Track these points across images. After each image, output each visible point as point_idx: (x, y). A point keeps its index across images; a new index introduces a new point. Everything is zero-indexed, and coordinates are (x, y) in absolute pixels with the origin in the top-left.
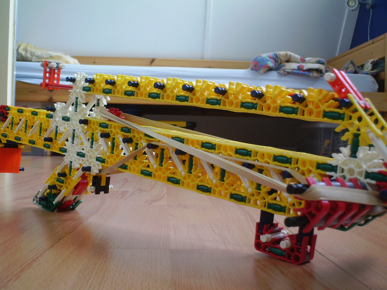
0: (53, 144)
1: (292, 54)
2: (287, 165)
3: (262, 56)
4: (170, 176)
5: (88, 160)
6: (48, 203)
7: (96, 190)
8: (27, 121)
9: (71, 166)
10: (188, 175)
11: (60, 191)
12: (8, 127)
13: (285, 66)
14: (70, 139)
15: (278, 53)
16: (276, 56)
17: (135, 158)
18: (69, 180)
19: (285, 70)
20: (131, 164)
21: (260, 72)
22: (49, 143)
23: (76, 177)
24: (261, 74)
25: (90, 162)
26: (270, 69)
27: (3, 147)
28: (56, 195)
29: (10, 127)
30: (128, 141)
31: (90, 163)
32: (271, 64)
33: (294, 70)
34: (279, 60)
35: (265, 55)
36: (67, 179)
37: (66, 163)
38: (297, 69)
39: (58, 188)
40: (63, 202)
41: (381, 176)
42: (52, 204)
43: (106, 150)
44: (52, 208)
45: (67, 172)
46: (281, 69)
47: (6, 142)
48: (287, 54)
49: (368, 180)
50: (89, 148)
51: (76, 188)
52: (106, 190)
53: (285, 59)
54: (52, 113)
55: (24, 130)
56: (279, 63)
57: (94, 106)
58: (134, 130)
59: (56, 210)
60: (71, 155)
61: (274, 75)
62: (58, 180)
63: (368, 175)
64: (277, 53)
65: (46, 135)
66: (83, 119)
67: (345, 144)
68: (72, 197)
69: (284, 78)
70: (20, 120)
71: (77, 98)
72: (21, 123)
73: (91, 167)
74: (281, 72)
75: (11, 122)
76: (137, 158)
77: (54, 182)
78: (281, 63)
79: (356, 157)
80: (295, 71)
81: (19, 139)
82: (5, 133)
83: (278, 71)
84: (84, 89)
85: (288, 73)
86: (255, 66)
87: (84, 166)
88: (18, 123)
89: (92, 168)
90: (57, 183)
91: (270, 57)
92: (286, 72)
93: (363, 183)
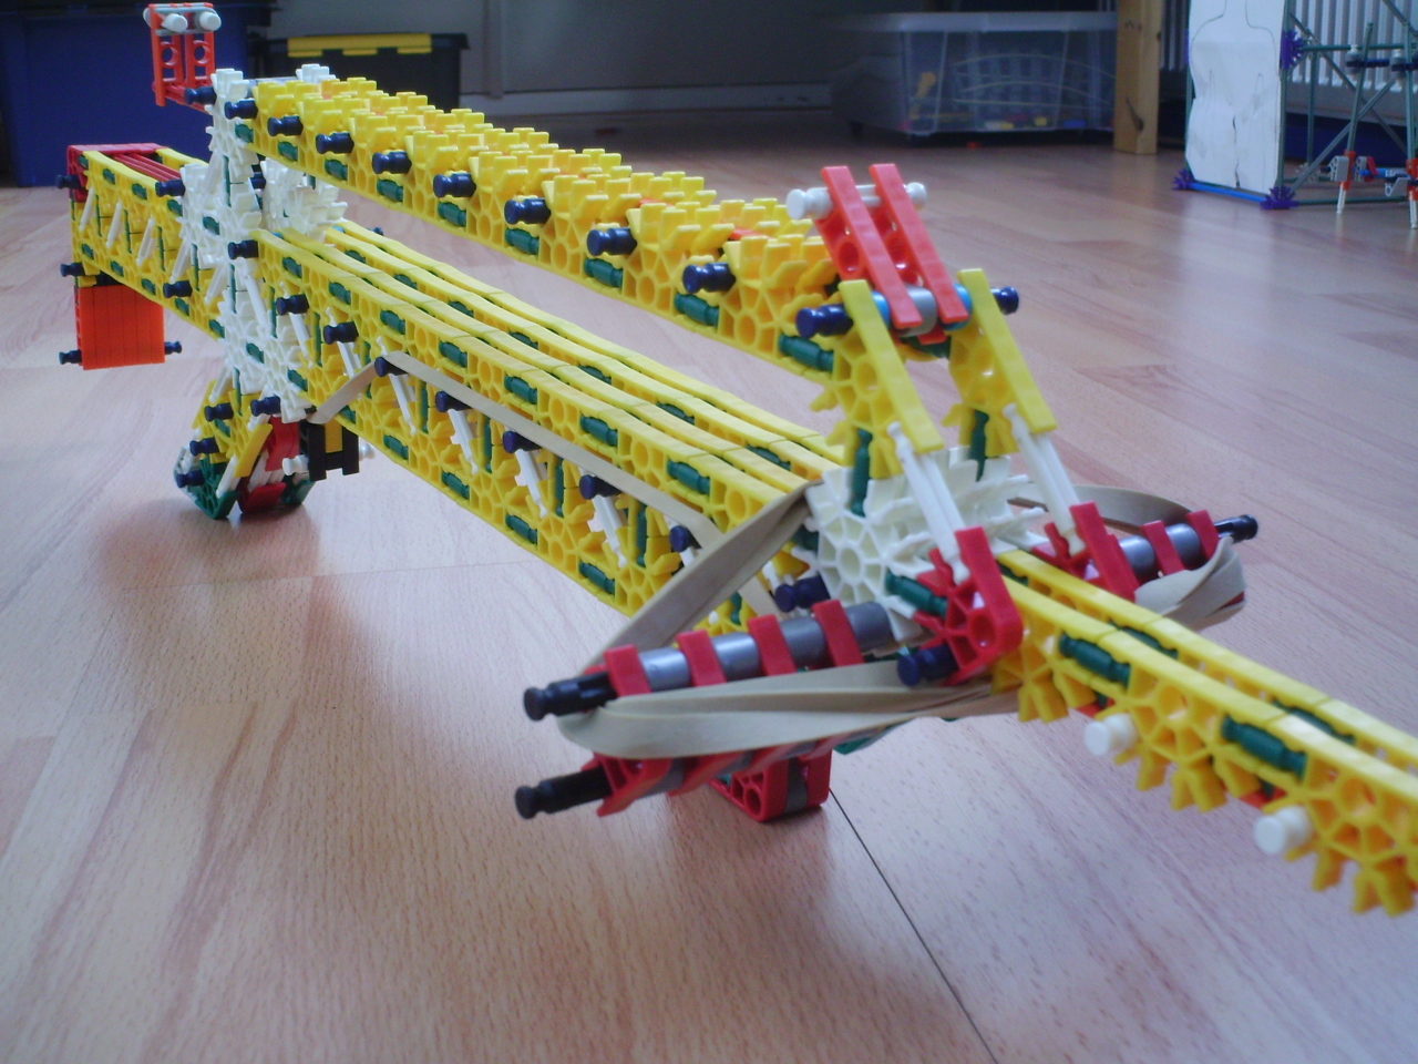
0: (194, 303)
4: (447, 468)
5: (271, 375)
6: (206, 493)
7: (310, 467)
8: (127, 213)
9: (238, 386)
10: (485, 477)
11: (227, 460)
12: (91, 227)
18: (240, 432)
20: (362, 410)
22: (185, 299)
23: (253, 423)
25: (277, 384)
27: (90, 291)
31: (277, 388)
36: (236, 426)
37: (228, 375)
39: (221, 450)
40: (249, 489)
41: (925, 595)
42: (215, 497)
43: (306, 352)
44: (215, 511)
45: (232, 401)
49: (895, 602)
50: (268, 335)
51: (269, 449)
52: (346, 463)
55: (124, 244)
60: (235, 349)
62: (217, 425)
63: (894, 585)
65: (175, 271)
68: (269, 476)
70: (113, 207)
71: (227, 160)
73: (279, 400)
75: (95, 209)
76: (371, 392)
77: (211, 430)
79: (863, 514)
81: (120, 272)
82: (88, 242)
84: (240, 131)
87: (266, 391)
88: (111, 218)
89: (283, 403)
90: (218, 434)
93: (879, 607)
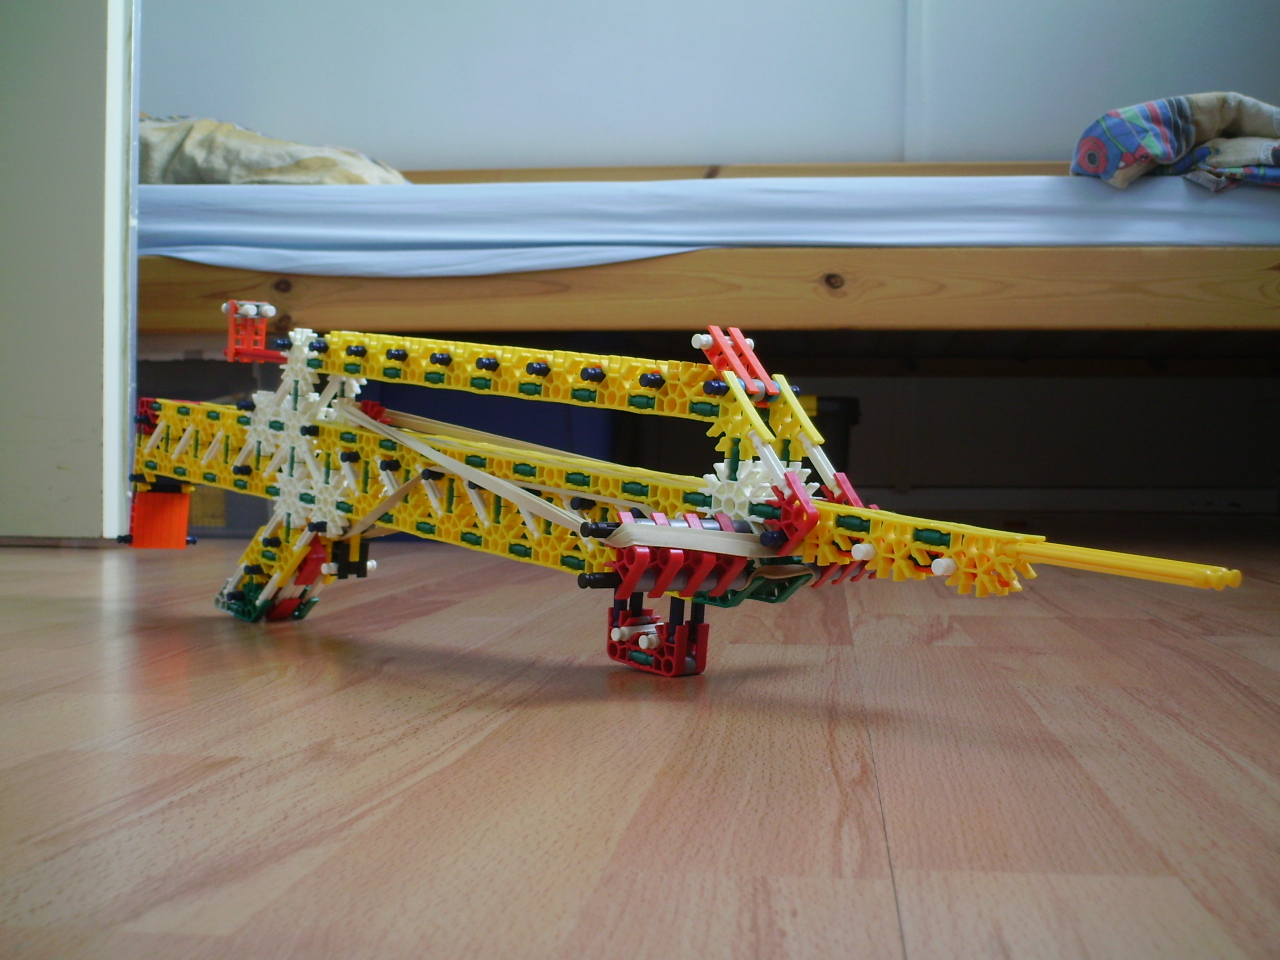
0: (253, 479)
1: (1249, 100)
2: (643, 498)
3: (1118, 115)
4: (466, 530)
5: (320, 509)
6: (245, 605)
7: (339, 570)
8: (197, 432)
9: (288, 523)
10: (495, 527)
11: (270, 577)
12: (158, 447)
13: (1218, 152)
14: (286, 468)
15: (1188, 99)
16: (1180, 110)
17: (406, 500)
18: (286, 554)
19: (1218, 170)
20: (399, 512)
21: (1111, 181)
22: (244, 478)
23: (299, 545)
24: (1117, 190)
25: (325, 513)
26: (1155, 169)
27: (148, 491)
28: (260, 587)
29: (162, 446)
30: (391, 465)
31: (325, 516)
32: (1156, 145)
33: (1259, 165)
34: (1193, 128)
35: (1130, 112)
36: (282, 551)
37: (279, 519)
38: (1271, 160)
39: (265, 571)
40: (277, 602)
41: (769, 510)
42: (254, 606)
43: (353, 486)
44: (254, 615)
45: (281, 535)
46: (1201, 165)
47: (154, 480)
48: (1224, 102)
49: (754, 518)
50: (321, 484)
51: (301, 568)
52: (360, 570)
53: (1219, 125)
54: (247, 414)
55: (191, 453)
56: (1193, 139)
57: (335, 397)
58: (401, 446)
59: (264, 618)
60: (289, 501)
61: (1172, 192)
62: (264, 556)
63: (754, 509)
64: (1182, 98)
65: (238, 461)
66: (308, 424)
67: (720, 457)
68: (293, 591)
69: (1214, 205)
70: (184, 430)
71: (297, 382)
72: (185, 437)
73: (326, 523)
74: (1203, 176)
75: (164, 435)
76: (409, 498)
77: (257, 560)
78: (1199, 143)
79: (736, 480)
80: (1262, 171)
81: (184, 473)
82: (153, 459)
83: (1189, 176)
84: (311, 363)
85: (1233, 180)
86: (1092, 158)
87: (315, 520)
88: (180, 438)
89: (330, 526)
90: (263, 561)
91: (1154, 119)
92: (1223, 178)
93: (746, 522)
